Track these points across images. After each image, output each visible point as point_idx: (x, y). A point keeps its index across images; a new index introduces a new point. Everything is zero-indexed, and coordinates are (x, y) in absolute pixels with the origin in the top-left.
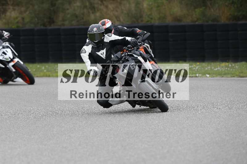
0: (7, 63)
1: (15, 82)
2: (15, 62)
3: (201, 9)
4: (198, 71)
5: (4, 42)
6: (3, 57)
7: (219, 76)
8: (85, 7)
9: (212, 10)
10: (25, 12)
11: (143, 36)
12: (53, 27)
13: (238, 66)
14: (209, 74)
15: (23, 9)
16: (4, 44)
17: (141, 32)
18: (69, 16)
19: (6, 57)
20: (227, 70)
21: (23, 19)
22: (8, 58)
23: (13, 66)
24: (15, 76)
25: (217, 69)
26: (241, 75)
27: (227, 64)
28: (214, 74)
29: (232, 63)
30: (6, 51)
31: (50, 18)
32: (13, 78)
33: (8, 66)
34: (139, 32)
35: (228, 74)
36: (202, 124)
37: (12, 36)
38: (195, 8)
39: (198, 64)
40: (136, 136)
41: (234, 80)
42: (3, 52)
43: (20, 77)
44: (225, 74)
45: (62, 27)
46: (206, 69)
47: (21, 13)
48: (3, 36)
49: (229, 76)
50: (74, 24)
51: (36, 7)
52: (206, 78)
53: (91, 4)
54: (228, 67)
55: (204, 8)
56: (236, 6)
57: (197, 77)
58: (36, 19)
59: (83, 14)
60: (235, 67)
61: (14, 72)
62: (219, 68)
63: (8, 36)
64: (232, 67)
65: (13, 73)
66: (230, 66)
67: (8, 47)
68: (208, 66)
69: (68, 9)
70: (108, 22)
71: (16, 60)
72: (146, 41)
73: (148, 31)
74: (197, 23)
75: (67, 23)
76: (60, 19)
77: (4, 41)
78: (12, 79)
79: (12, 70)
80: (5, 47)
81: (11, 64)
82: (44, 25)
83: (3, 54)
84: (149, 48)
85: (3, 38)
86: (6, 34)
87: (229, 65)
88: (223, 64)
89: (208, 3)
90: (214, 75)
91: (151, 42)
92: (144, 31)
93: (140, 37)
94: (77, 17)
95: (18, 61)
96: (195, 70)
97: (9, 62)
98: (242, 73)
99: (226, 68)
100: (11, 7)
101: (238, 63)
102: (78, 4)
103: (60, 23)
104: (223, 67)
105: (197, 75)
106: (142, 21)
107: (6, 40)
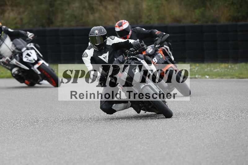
0: (31, 66)
1: (41, 84)
2: (40, 64)
3: (201, 10)
4: (197, 73)
5: (28, 44)
6: (27, 59)
7: (218, 77)
8: (84, 7)
9: (212, 11)
10: (24, 12)
11: (162, 38)
12: (51, 28)
13: (237, 67)
14: (208, 75)
15: (22, 10)
16: (28, 46)
17: (159, 34)
18: (67, 17)
19: (30, 58)
20: (227, 71)
21: (21, 19)
22: (32, 59)
23: (38, 68)
24: (41, 78)
25: (216, 70)
26: (241, 76)
27: (226, 65)
28: (213, 75)
29: (231, 64)
30: (30, 52)
31: (49, 19)
32: (39, 80)
33: (32, 68)
34: (158, 33)
35: (228, 75)
36: (202, 126)
37: (36, 36)
38: (195, 8)
39: (198, 65)
40: (135, 137)
41: (234, 81)
42: (26, 53)
43: (45, 80)
44: (225, 75)
45: (61, 28)
46: (206, 70)
47: (19, 14)
48: (27, 37)
49: (229, 77)
50: (73, 25)
51: (35, 8)
52: (205, 79)
53: (89, 4)
54: (228, 68)
55: (203, 8)
56: (235, 7)
57: (196, 78)
58: (35, 20)
59: (82, 15)
60: (234, 68)
61: (39, 74)
62: (218, 69)
63: (32, 37)
64: (232, 68)
65: (39, 76)
66: (230, 67)
67: (32, 48)
68: (208, 67)
69: (66, 10)
70: (125, 23)
71: (42, 62)
72: (166, 43)
73: (167, 33)
74: (196, 24)
75: (65, 24)
76: (59, 19)
77: (28, 42)
78: (38, 82)
79: (37, 72)
80: (29, 48)
81: (36, 66)
82: (42, 25)
83: (27, 56)
84: (169, 50)
85: (27, 39)
86: (30, 35)
87: (228, 66)
88: (223, 65)
89: (208, 4)
90: (214, 77)
91: (170, 44)
92: (162, 33)
93: (158, 39)
94: (75, 17)
95: (43, 63)
96: (194, 71)
97: (34, 64)
98: (242, 74)
99: (226, 70)
100: (10, 8)
101: (238, 65)
102: (77, 4)
103: (58, 24)
104: (222, 68)
105: (197, 76)
106: (141, 22)
107: (31, 41)
